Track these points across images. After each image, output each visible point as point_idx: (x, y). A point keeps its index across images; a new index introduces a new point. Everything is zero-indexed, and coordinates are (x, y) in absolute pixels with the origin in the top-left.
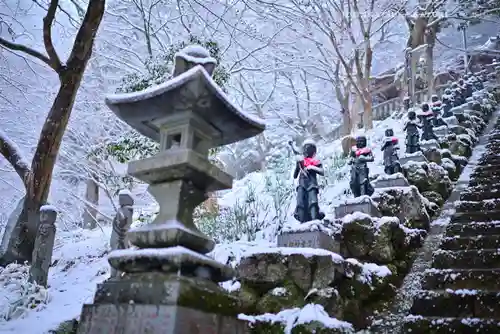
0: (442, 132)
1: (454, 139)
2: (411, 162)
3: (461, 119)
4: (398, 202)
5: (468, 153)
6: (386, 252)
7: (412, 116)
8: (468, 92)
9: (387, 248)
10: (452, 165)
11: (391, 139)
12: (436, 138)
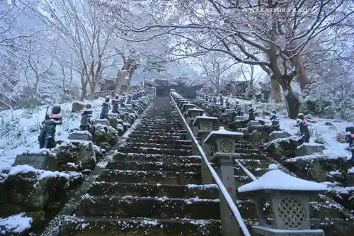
0: (123, 110)
1: (128, 115)
2: (98, 125)
3: (134, 106)
4: (78, 150)
5: (132, 122)
6: (39, 201)
7: (107, 100)
8: (140, 95)
9: (41, 198)
10: (122, 128)
11: (89, 110)
12: (118, 113)
